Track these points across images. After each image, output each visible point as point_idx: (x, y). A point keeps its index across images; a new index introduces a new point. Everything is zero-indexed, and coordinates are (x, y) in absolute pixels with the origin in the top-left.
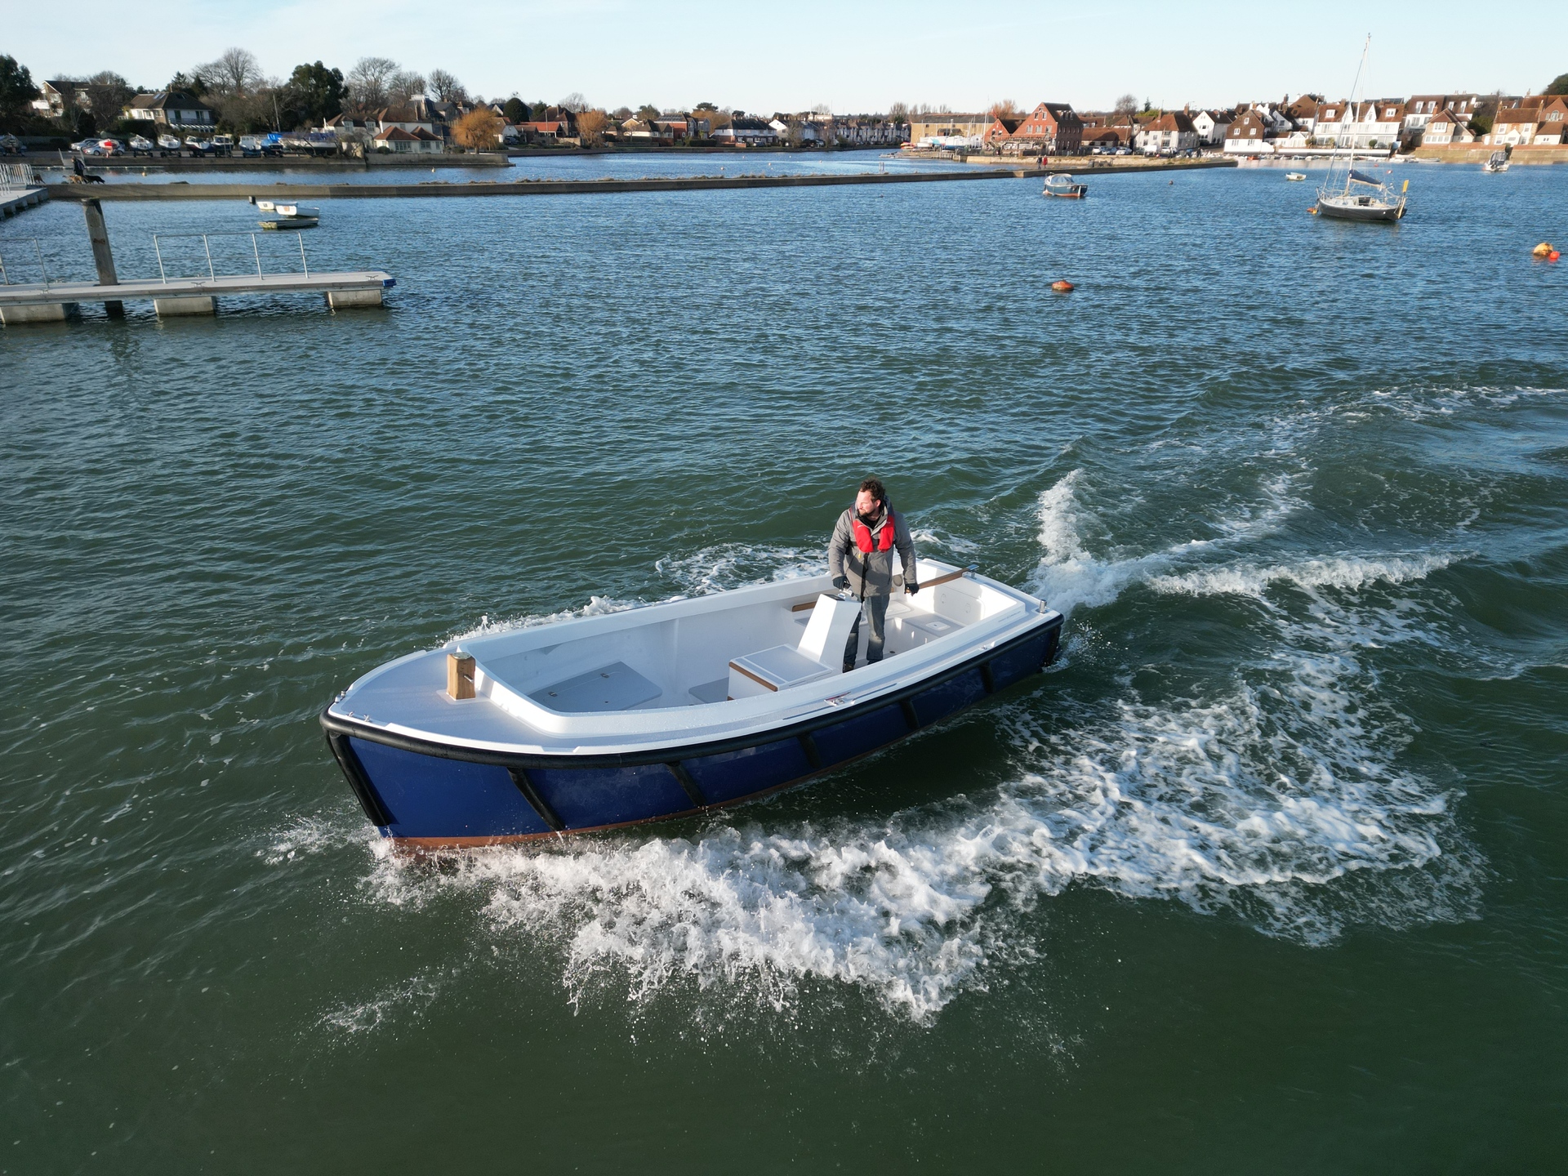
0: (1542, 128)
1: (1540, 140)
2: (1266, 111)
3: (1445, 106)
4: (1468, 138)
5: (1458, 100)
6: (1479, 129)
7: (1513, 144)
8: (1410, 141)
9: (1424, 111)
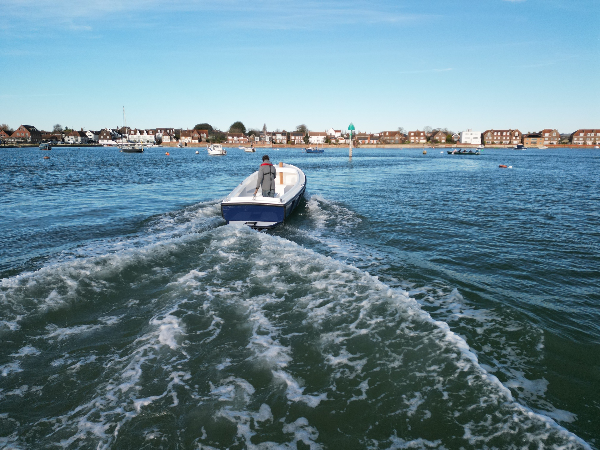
0: (193, 138)
1: (193, 141)
2: (111, 131)
3: (167, 132)
4: (174, 140)
5: (170, 130)
6: (177, 138)
7: (187, 142)
8: (159, 141)
9: (161, 132)
